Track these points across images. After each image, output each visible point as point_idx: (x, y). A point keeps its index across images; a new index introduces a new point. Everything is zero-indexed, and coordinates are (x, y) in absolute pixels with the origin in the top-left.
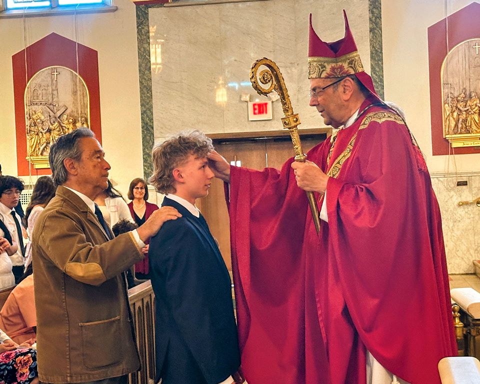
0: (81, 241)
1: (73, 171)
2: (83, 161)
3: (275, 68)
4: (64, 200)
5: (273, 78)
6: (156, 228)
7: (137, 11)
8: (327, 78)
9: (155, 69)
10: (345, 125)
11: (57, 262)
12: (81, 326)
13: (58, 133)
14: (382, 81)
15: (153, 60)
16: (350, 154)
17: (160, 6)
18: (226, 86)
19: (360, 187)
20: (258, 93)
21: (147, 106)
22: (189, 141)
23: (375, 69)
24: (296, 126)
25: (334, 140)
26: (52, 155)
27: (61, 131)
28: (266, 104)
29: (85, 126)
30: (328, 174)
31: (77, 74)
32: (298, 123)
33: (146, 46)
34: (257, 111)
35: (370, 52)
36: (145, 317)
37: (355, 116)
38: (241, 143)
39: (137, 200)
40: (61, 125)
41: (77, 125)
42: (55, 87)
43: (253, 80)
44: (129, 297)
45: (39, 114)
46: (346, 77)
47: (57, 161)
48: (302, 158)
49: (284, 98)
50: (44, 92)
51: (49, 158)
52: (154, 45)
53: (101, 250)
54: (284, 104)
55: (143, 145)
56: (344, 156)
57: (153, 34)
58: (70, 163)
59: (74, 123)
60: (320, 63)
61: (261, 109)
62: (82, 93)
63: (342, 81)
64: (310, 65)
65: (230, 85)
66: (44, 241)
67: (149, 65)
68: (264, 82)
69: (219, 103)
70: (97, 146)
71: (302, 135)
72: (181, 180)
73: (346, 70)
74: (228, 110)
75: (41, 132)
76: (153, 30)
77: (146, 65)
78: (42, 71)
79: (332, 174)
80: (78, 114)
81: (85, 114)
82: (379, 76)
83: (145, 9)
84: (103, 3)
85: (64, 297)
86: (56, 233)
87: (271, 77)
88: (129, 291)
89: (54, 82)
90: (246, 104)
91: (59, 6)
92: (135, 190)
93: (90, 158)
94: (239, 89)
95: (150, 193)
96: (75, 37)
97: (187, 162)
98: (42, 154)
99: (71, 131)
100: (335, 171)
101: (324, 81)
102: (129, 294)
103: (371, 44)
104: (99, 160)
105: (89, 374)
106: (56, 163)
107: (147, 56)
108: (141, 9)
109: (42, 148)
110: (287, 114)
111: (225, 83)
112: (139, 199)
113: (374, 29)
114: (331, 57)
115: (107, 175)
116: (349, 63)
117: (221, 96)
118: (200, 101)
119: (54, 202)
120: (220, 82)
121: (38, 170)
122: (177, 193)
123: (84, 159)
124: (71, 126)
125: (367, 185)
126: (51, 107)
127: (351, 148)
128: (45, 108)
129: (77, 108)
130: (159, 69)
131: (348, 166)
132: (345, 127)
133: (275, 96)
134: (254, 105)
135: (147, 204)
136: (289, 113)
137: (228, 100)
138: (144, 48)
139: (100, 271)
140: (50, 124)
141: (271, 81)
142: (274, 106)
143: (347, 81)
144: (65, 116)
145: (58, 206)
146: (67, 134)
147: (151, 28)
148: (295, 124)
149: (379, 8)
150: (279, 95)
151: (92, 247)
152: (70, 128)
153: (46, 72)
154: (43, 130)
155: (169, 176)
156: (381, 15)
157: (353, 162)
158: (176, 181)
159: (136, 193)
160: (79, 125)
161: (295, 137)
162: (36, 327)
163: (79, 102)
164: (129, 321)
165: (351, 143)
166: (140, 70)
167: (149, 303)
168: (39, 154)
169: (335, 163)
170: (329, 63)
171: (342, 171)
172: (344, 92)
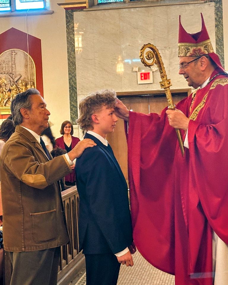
0: (32, 160)
1: (26, 116)
2: (32, 110)
3: (156, 50)
4: (21, 135)
5: (154, 56)
6: (80, 152)
7: (66, 14)
8: (190, 56)
9: (78, 51)
10: (201, 87)
11: (16, 174)
12: (31, 215)
13: (15, 92)
14: (223, 58)
15: (76, 45)
16: (204, 105)
17: (81, 10)
18: (123, 62)
19: (209, 126)
20: (145, 66)
21: (72, 75)
22: (102, 97)
23: (218, 51)
24: (169, 87)
25: (194, 96)
26: (13, 106)
27: (18, 90)
28: (149, 73)
29: (33, 87)
30: (190, 118)
31: (28, 54)
32: (170, 85)
33: (72, 36)
34: (143, 78)
35: (215, 40)
36: (71, 210)
37: (208, 81)
38: (133, 98)
39: (66, 135)
40: (17, 87)
41: (28, 86)
42: (14, 62)
43: (141, 57)
44: (62, 196)
45: (3, 80)
46: (203, 55)
47: (16, 110)
48: (173, 107)
49: (161, 69)
50: (7, 65)
51: (11, 108)
52: (77, 36)
53: (45, 166)
54: (161, 73)
55: (70, 100)
56: (200, 106)
57: (77, 28)
58: (24, 111)
59: (26, 85)
60: (186, 47)
61: (146, 76)
62: (31, 66)
63: (200, 59)
64: (180, 48)
65: (126, 61)
66: (8, 161)
67: (74, 48)
68: (149, 59)
69: (119, 73)
70: (41, 100)
71: (173, 93)
72: (97, 122)
73: (203, 51)
74: (125, 77)
75: (5, 92)
76: (76, 26)
77: (72, 48)
78: (5, 52)
79: (192, 118)
80: (29, 80)
81: (33, 80)
82: (221, 56)
83: (71, 12)
84: (45, 9)
85: (20, 197)
86: (16, 156)
87: (153, 55)
88: (62, 193)
89: (13, 59)
90: (136, 73)
91: (16, 10)
92: (65, 128)
93: (37, 108)
94: (131, 63)
95: (74, 131)
96: (26, 30)
97: (101, 110)
98: (5, 105)
99: (24, 91)
100: (194, 116)
101: (188, 58)
102: (62, 195)
103: (216, 35)
104: (43, 109)
105: (36, 246)
106: (15, 111)
107: (72, 43)
108: (69, 12)
109: (5, 102)
110: (163, 79)
111: (123, 60)
112: (68, 134)
113: (218, 25)
114: (193, 43)
115: (48, 119)
116: (205, 47)
117: (120, 68)
118: (106, 71)
119: (14, 136)
120: (119, 59)
121: (3, 116)
122: (94, 130)
123: (34, 109)
124: (24, 88)
125: (214, 125)
126: (11, 75)
127: (205, 101)
128: (7, 76)
129: (28, 76)
130: (80, 51)
131: (203, 112)
132: (201, 88)
133: (155, 68)
134: (141, 74)
135: (73, 138)
136: (165, 79)
137: (125, 71)
138: (71, 37)
139: (44, 180)
140: (10, 86)
141: (153, 58)
142: (154, 74)
143: (203, 58)
144: (20, 81)
145: (16, 138)
146: (21, 92)
147: (75, 25)
148: (169, 85)
149: (221, 12)
150: (158, 67)
151: (39, 165)
152: (23, 89)
153: (8, 53)
154: (6, 90)
155: (89, 119)
156: (222, 16)
157: (206, 110)
158: (94, 122)
159: (66, 130)
160: (29, 87)
161: (169, 94)
162: (2, 216)
163: (29, 72)
164: (62, 212)
165: (205, 98)
166: (68, 52)
167: (74, 201)
168: (4, 105)
169: (194, 111)
170: (191, 47)
171: (199, 116)
172: (201, 66)
